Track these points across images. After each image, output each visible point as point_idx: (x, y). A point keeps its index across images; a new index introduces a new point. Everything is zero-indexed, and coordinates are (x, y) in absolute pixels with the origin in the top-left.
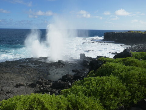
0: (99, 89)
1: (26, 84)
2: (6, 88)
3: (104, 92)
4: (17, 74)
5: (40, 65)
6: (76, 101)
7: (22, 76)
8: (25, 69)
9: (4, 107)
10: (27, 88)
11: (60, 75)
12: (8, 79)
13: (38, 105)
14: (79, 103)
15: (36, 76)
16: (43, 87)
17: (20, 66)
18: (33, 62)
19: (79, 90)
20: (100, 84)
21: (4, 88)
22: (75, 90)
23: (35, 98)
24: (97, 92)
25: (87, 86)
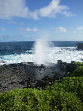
0: (76, 86)
1: (18, 82)
2: (3, 84)
3: (81, 89)
4: (11, 75)
5: (28, 68)
6: (59, 95)
7: (14, 76)
8: (17, 71)
9: (6, 97)
10: (18, 85)
11: (43, 76)
12: (5, 78)
13: (30, 97)
14: (61, 97)
15: (25, 76)
16: (30, 84)
17: (14, 68)
18: (23, 66)
19: (60, 87)
20: (77, 83)
21: (2, 84)
22: (57, 87)
23: (28, 91)
24: (75, 89)
25: (66, 84)
